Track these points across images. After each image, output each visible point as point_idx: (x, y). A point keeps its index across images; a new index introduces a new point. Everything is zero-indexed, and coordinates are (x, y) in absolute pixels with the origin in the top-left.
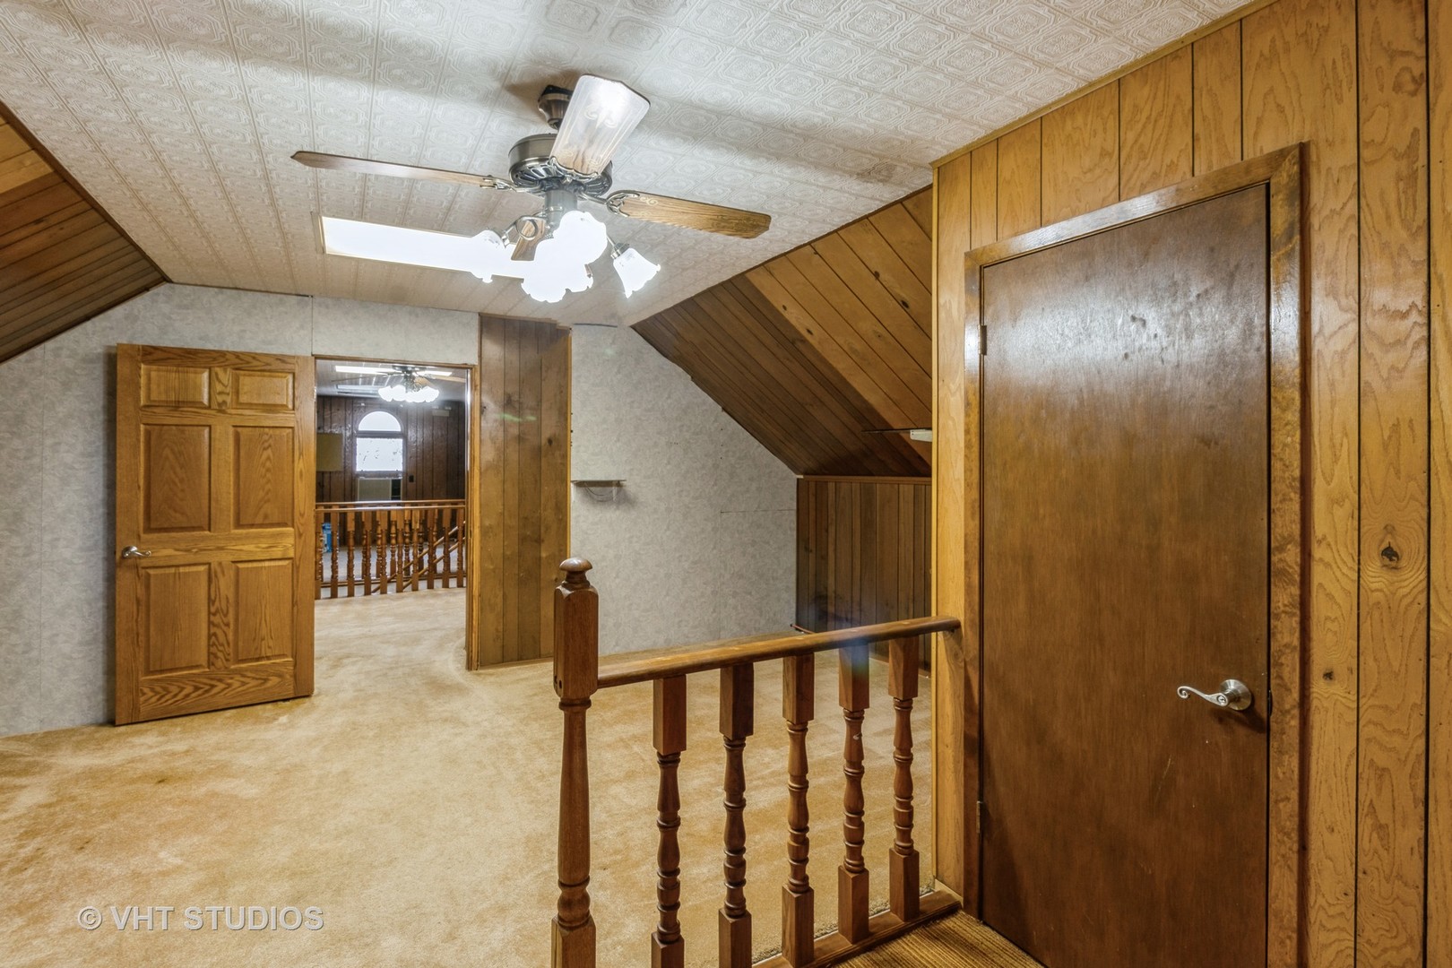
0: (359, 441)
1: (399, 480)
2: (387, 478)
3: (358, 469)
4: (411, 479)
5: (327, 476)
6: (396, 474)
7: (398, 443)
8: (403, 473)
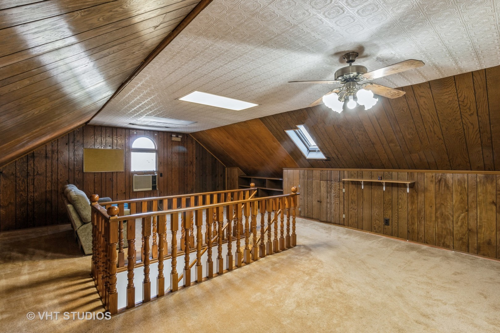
0: (133, 154)
1: (156, 176)
2: (149, 175)
3: (133, 170)
4: (161, 175)
5: (115, 175)
6: (152, 172)
7: (154, 155)
8: (157, 171)
